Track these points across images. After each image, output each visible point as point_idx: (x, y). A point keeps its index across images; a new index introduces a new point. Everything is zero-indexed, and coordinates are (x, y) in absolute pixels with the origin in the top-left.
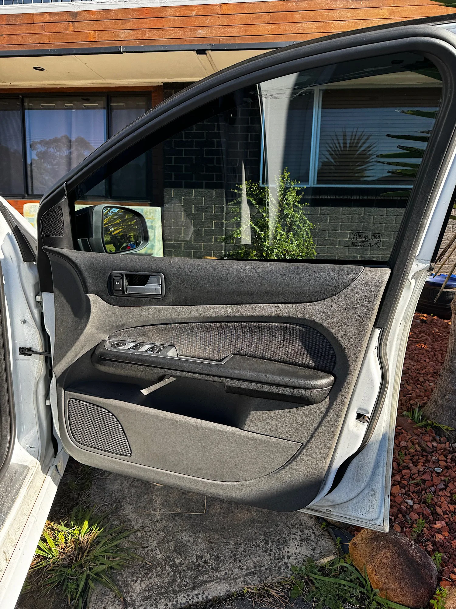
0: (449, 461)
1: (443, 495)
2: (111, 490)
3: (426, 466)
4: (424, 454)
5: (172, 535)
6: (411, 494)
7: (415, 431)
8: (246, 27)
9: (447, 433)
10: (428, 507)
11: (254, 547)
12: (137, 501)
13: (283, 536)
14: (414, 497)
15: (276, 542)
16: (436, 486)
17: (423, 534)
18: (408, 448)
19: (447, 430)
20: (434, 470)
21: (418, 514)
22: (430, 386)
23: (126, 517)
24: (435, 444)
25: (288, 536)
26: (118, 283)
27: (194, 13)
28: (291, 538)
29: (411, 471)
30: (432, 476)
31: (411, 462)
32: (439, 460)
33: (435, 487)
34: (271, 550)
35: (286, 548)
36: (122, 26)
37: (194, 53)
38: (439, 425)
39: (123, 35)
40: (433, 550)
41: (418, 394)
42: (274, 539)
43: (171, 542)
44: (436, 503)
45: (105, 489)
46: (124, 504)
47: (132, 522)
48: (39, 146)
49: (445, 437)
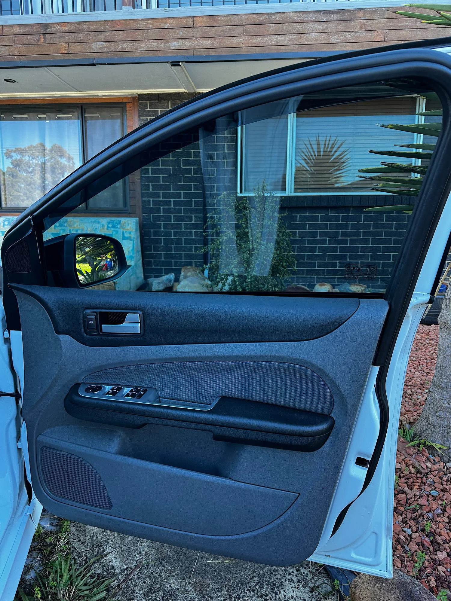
0: (444, 483)
1: (441, 520)
2: (92, 532)
3: (422, 490)
4: (419, 475)
5: (159, 583)
6: (408, 521)
7: (408, 450)
8: (220, 39)
9: (440, 452)
10: (427, 536)
11: (248, 592)
12: (120, 544)
13: (279, 577)
14: (411, 525)
15: (271, 586)
16: (434, 511)
17: (425, 568)
18: (401, 470)
19: (440, 449)
20: (430, 494)
21: (418, 544)
22: (418, 399)
23: (109, 564)
24: (429, 465)
25: (284, 577)
26: (92, 322)
27: (167, 26)
28: (287, 580)
29: (406, 495)
30: (428, 500)
31: (405, 485)
32: (435, 482)
33: (432, 512)
34: (267, 595)
35: (282, 591)
36: (94, 38)
37: (168, 65)
38: (432, 444)
39: (95, 47)
40: (436, 586)
41: (407, 409)
42: (269, 581)
43: (158, 591)
44: (435, 530)
45: (85, 531)
46: (106, 548)
47: (115, 569)
48: (13, 154)
49: (438, 456)
